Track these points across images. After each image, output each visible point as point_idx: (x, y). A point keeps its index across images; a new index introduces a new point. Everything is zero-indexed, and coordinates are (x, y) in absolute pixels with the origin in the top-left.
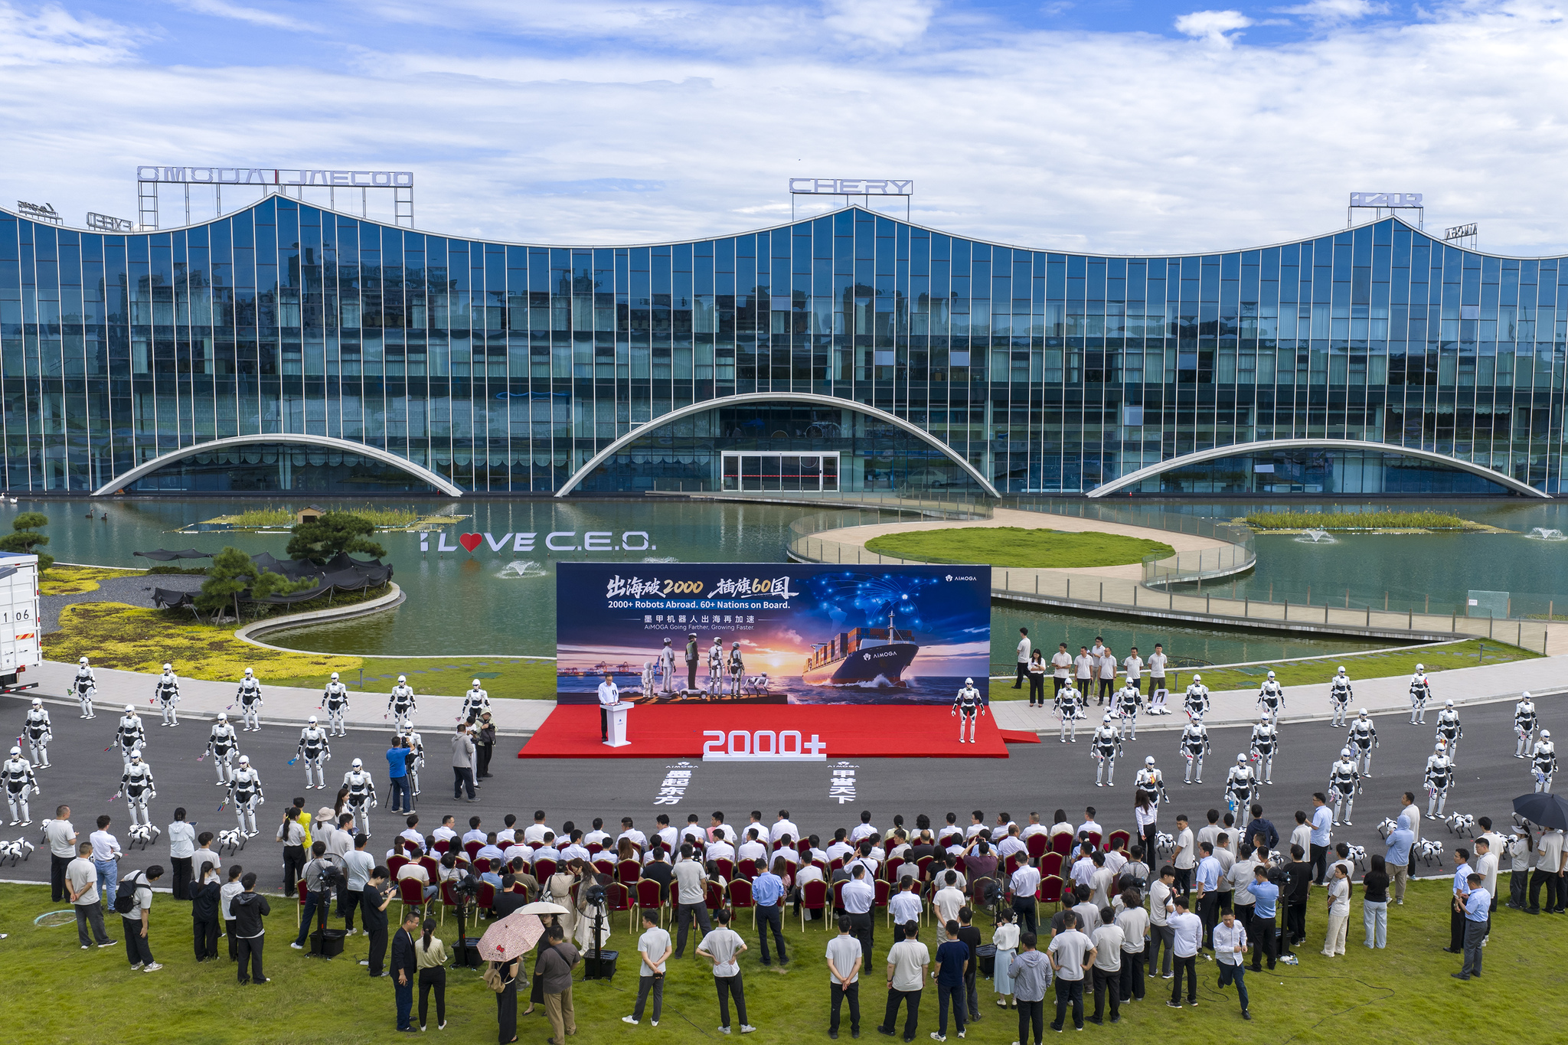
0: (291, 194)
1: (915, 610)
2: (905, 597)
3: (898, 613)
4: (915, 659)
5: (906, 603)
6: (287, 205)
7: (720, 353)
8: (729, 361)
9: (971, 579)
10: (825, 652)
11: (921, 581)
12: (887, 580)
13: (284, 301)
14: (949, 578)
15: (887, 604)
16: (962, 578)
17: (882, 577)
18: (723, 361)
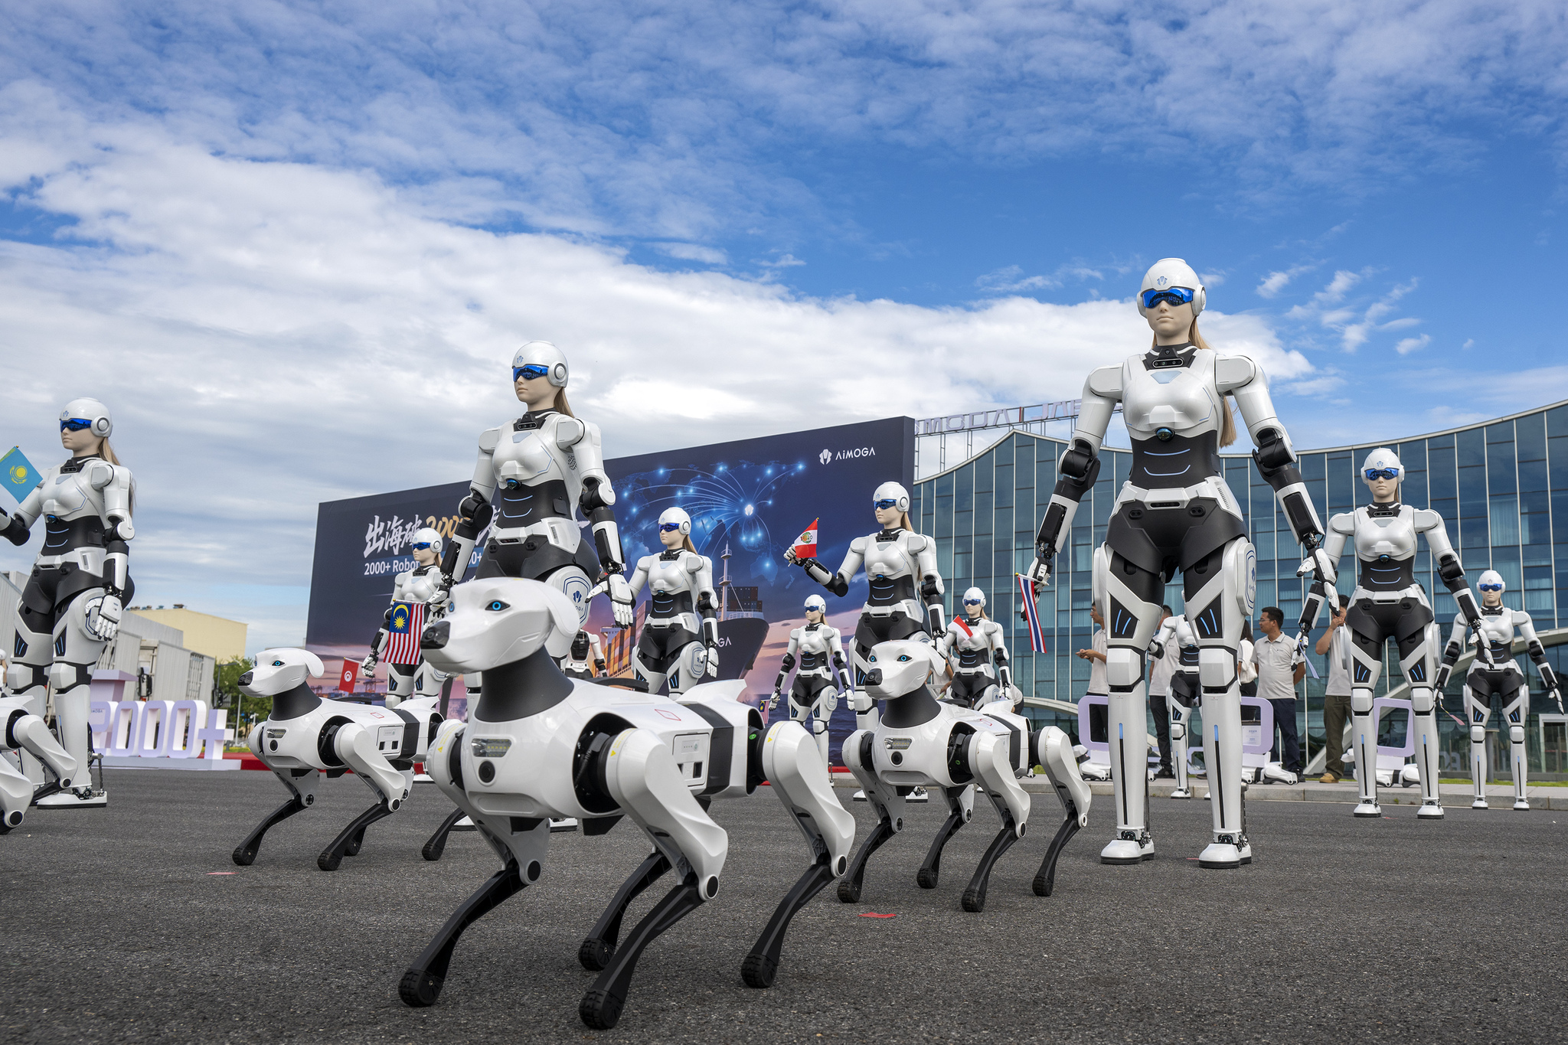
0: (1035, 430)
1: (765, 538)
2: (749, 510)
3: (736, 547)
4: (763, 653)
5: (750, 524)
6: (1026, 441)
7: (1531, 573)
8: (1545, 583)
9: (865, 452)
10: (622, 645)
11: (778, 471)
12: (724, 476)
13: (1020, 546)
14: (826, 455)
15: (720, 528)
16: (850, 454)
17: (713, 470)
18: (1536, 583)
